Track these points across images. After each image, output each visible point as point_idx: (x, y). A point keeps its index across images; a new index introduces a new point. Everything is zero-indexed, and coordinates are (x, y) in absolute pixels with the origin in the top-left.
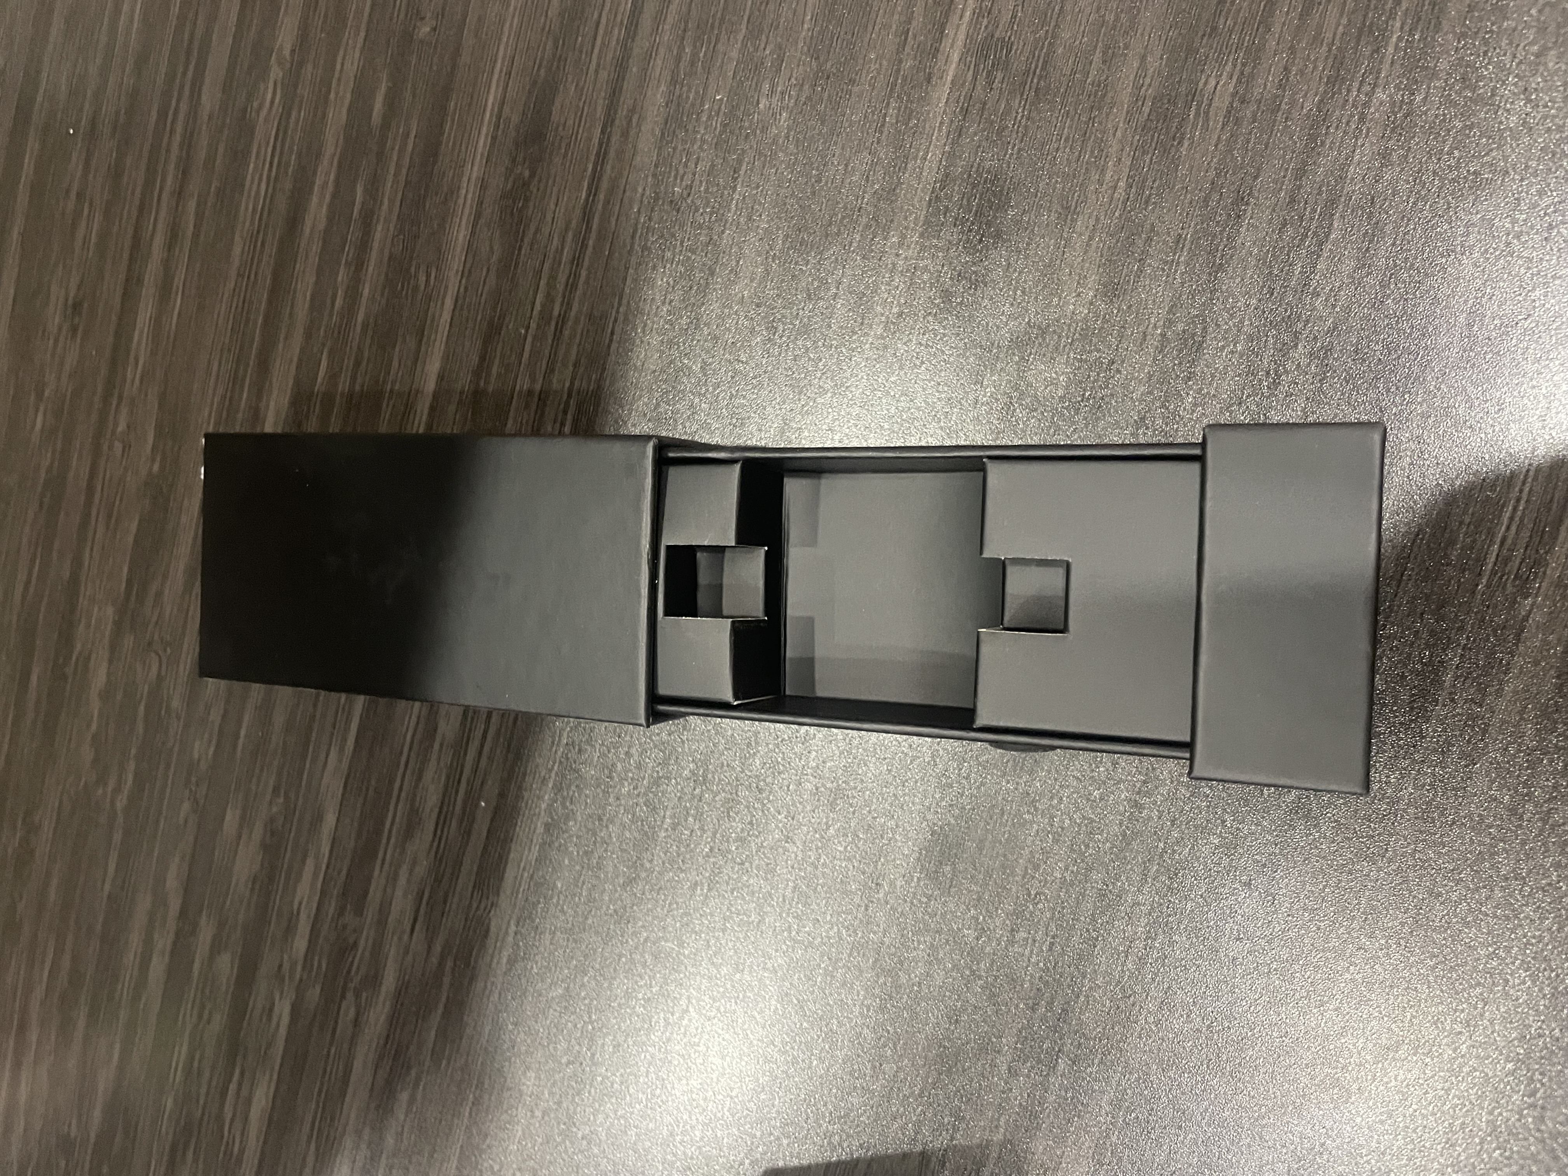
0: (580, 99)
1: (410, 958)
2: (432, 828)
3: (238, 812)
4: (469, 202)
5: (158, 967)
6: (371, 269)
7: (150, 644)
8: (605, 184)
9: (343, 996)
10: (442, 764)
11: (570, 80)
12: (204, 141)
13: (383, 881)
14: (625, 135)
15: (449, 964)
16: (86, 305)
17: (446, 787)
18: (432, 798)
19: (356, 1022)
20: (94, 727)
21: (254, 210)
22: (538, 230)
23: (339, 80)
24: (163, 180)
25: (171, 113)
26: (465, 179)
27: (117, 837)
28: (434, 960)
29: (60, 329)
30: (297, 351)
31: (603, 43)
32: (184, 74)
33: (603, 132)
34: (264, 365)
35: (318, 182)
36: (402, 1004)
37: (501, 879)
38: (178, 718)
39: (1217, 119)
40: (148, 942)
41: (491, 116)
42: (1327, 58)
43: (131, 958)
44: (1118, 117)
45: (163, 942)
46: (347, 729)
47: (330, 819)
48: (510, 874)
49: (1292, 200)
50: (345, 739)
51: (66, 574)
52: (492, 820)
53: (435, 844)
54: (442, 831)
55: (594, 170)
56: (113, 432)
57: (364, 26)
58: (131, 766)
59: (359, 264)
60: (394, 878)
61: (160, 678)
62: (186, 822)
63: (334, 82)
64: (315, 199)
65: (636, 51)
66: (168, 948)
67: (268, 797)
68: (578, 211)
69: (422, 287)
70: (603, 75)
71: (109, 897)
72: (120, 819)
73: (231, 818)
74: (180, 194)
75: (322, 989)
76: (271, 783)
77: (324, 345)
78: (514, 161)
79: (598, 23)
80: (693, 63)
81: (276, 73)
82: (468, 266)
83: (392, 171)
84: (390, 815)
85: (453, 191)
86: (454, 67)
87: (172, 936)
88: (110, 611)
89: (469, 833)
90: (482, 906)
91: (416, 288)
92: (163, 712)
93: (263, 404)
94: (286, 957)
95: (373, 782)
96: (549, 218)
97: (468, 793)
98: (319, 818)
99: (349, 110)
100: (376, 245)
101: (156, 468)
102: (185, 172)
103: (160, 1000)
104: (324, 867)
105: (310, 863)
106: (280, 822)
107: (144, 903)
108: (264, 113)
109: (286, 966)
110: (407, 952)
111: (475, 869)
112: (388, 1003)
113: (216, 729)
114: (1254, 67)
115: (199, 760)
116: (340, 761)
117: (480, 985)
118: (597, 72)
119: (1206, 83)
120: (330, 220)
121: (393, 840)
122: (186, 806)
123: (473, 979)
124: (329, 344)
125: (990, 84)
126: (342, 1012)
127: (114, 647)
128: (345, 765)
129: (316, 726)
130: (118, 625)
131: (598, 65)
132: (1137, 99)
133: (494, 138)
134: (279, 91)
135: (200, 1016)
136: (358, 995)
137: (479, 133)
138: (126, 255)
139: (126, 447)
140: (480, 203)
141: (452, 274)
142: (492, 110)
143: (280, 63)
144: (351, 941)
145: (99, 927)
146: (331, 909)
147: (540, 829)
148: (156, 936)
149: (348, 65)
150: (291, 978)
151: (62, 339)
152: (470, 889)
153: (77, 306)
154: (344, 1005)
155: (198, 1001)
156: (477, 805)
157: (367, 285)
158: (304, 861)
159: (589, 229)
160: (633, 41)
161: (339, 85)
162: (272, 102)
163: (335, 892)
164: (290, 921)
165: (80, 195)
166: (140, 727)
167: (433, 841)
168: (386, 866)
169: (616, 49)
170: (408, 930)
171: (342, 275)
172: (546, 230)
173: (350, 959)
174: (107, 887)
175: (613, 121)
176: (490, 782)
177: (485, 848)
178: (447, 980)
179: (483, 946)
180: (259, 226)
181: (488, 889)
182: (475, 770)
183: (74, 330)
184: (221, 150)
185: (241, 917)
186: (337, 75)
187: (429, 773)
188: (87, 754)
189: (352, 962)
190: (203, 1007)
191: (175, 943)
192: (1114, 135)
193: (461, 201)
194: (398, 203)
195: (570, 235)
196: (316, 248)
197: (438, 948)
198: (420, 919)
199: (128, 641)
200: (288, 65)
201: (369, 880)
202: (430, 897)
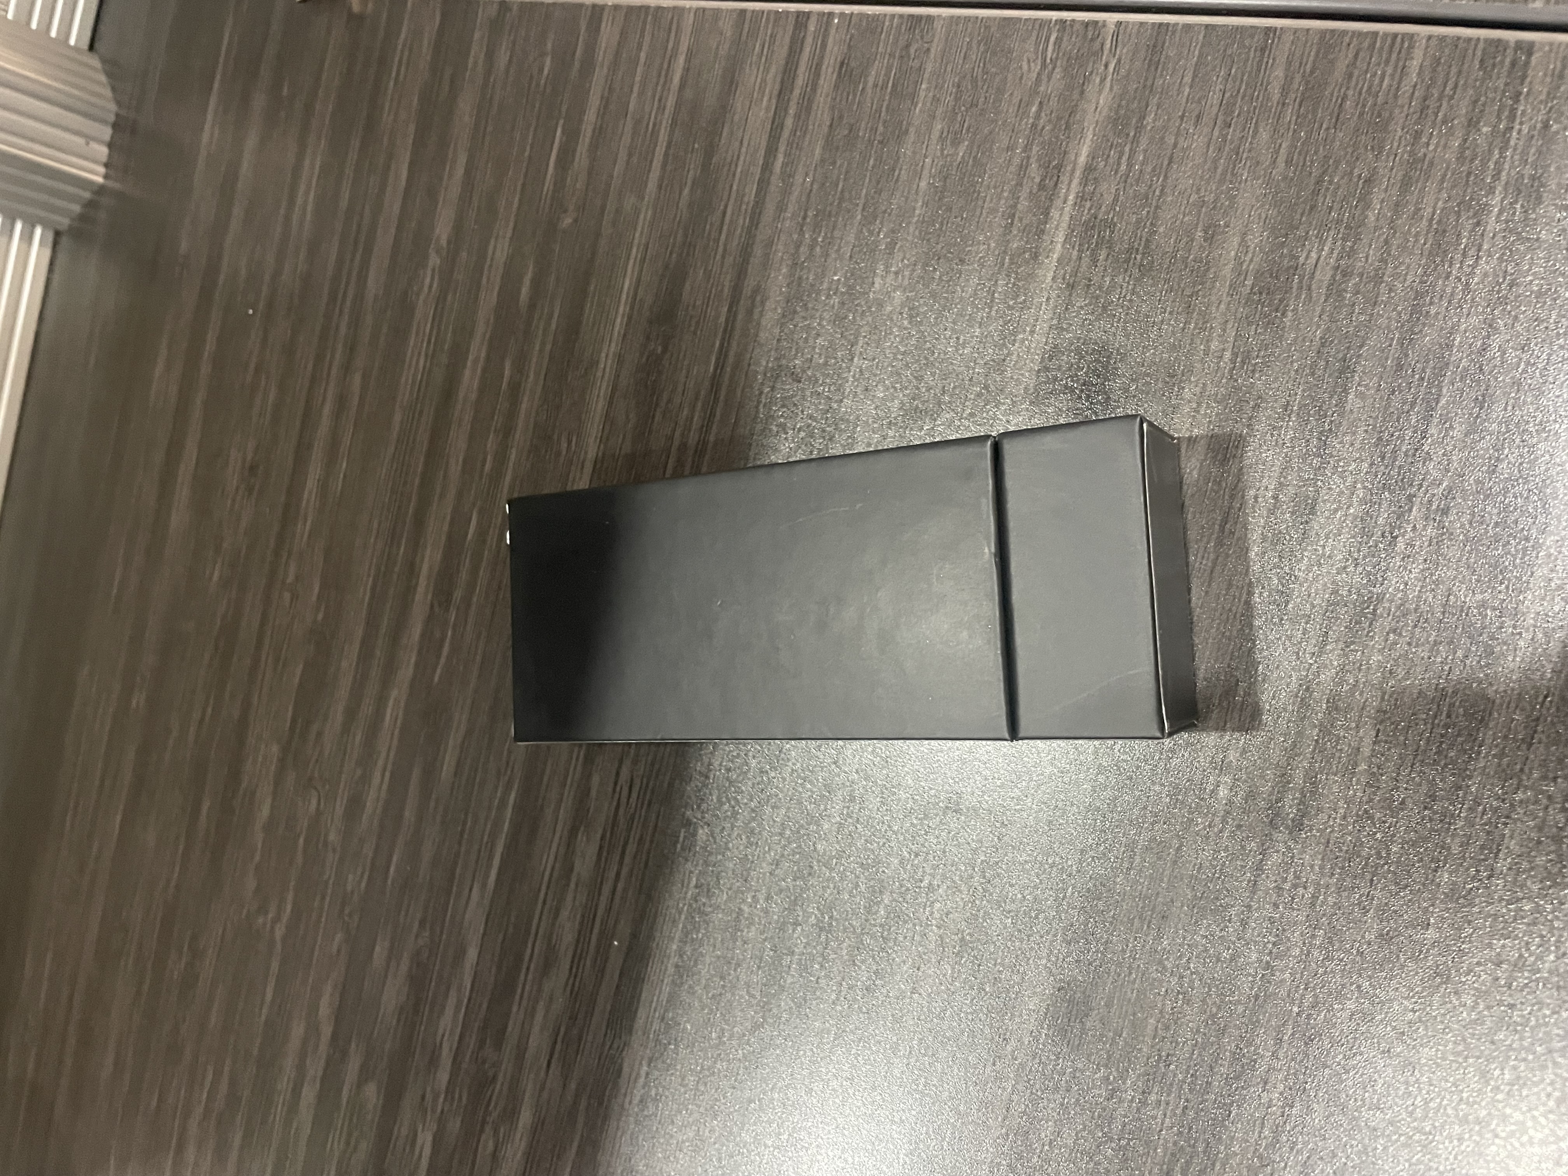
0: (708, 281)
1: (545, 1095)
2: (568, 967)
3: (387, 944)
4: (607, 375)
5: (309, 1094)
6: (517, 436)
7: (311, 779)
8: (731, 359)
9: (482, 1131)
10: (577, 903)
11: (699, 264)
12: (369, 320)
13: (521, 1016)
14: (750, 312)
15: (583, 1104)
16: (261, 468)
17: (582, 923)
18: (567, 936)
19: (494, 1155)
20: (257, 858)
21: (414, 382)
22: (669, 401)
23: (491, 266)
24: (333, 356)
25: (340, 296)
26: (603, 355)
27: (275, 965)
28: (569, 1098)
29: (237, 489)
30: (449, 511)
31: (729, 231)
32: (352, 260)
33: (729, 311)
34: (419, 522)
35: (471, 357)
36: (538, 1141)
37: (633, 1019)
38: (334, 850)
39: (1320, 291)
40: (301, 1068)
41: (627, 297)
42: (1428, 232)
43: (284, 1084)
44: (1222, 289)
45: (315, 1069)
46: (489, 866)
47: (472, 954)
48: (642, 1014)
49: (1399, 367)
50: (487, 876)
51: (236, 714)
52: (625, 961)
53: (571, 982)
54: (578, 968)
55: (722, 345)
56: (283, 582)
57: (512, 219)
58: (290, 897)
59: (507, 431)
60: (531, 1013)
61: (319, 813)
62: (339, 951)
63: (486, 267)
64: (467, 373)
65: (759, 238)
66: (320, 1073)
67: (415, 929)
68: (707, 384)
69: (564, 453)
70: (729, 260)
71: (266, 1022)
72: (279, 946)
73: (380, 951)
74: (347, 368)
75: (462, 1121)
76: (419, 916)
77: (474, 505)
78: (648, 338)
79: (724, 213)
80: (812, 248)
81: (434, 260)
82: (606, 431)
83: (537, 348)
84: (529, 951)
85: (594, 363)
86: (594, 254)
87: (322, 1063)
88: (275, 749)
89: (603, 971)
90: (615, 1046)
91: (558, 454)
92: (320, 846)
93: (418, 559)
94: (429, 1089)
95: (513, 919)
96: (680, 389)
97: (602, 932)
98: (461, 953)
99: (499, 295)
100: (522, 415)
101: (320, 616)
102: (351, 349)
103: (310, 1125)
104: (466, 1001)
105: (453, 993)
106: (426, 955)
107: (298, 1030)
108: (422, 297)
109: (429, 1096)
110: (542, 1088)
111: (609, 1007)
112: (525, 1139)
113: (369, 861)
114: (1355, 243)
115: (352, 892)
116: (482, 897)
117: (613, 1123)
118: (723, 257)
119: (1307, 258)
120: (481, 391)
121: (530, 977)
122: (339, 937)
123: (606, 1118)
124: (479, 503)
125: (1095, 261)
126: (480, 1146)
127: (278, 781)
128: (486, 902)
129: (460, 862)
130: (282, 760)
131: (725, 250)
132: (1239, 272)
133: (630, 318)
134: (437, 277)
135: (348, 1143)
136: (496, 1131)
137: (617, 313)
138: (298, 423)
139: (295, 597)
140: (617, 376)
141: (591, 440)
142: (628, 293)
143: (438, 252)
144: (491, 1074)
145: (255, 1052)
146: (472, 1042)
147: (671, 970)
148: (308, 1062)
149: (498, 253)
150: (433, 1111)
151: (238, 498)
152: (604, 1028)
153: (253, 469)
154: (484, 1137)
155: (345, 1129)
156: (611, 944)
157: (514, 451)
158: (446, 995)
159: (716, 400)
160: (756, 228)
161: (490, 271)
162: (430, 287)
163: (477, 1025)
164: (434, 1052)
165: (257, 370)
166: (299, 859)
167: (568, 979)
168: (524, 1003)
169: (741, 237)
170: (545, 1065)
171: (491, 443)
172: (677, 400)
173: (489, 1093)
174: (265, 1011)
175: (739, 301)
176: (622, 922)
177: (618, 987)
178: (581, 1120)
179: (616, 1085)
180: (418, 395)
181: (621, 1029)
182: (609, 910)
183: (250, 490)
184: (385, 330)
185: (388, 1046)
186: (488, 263)
187: (565, 914)
188: (251, 883)
189: (491, 1097)
190: (350, 1135)
191: (325, 1070)
192: (1218, 307)
193: (599, 374)
194: (542, 377)
195: (699, 405)
196: (468, 417)
197: (573, 1086)
198: (556, 1056)
199: (291, 777)
200: (444, 254)
201: (508, 1015)
202: (566, 1033)
